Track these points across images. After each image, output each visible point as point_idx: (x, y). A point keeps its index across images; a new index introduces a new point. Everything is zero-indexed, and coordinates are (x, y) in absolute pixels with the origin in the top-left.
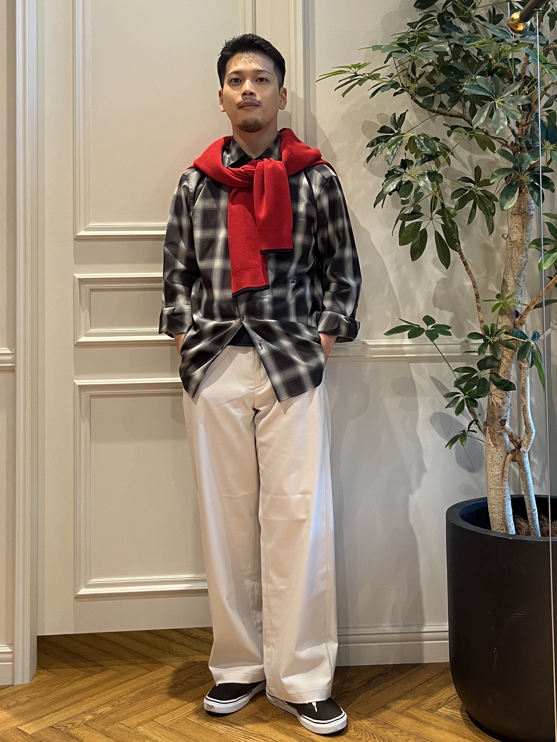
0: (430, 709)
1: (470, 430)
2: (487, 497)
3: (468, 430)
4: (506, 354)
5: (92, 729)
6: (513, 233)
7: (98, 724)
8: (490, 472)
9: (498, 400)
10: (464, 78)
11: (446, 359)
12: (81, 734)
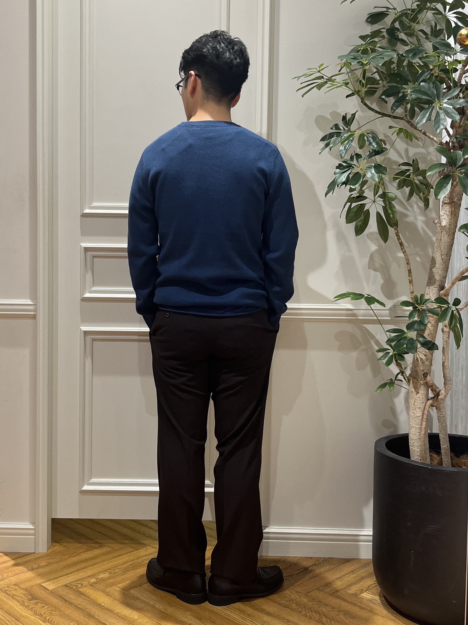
0: (355, 593)
1: (397, 379)
2: (408, 434)
3: (395, 379)
4: (431, 320)
5: (96, 589)
6: (443, 219)
7: (100, 586)
8: (412, 414)
9: (422, 356)
10: (407, 84)
11: (380, 322)
12: (88, 593)
